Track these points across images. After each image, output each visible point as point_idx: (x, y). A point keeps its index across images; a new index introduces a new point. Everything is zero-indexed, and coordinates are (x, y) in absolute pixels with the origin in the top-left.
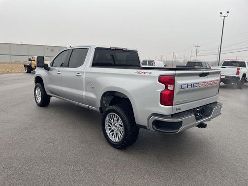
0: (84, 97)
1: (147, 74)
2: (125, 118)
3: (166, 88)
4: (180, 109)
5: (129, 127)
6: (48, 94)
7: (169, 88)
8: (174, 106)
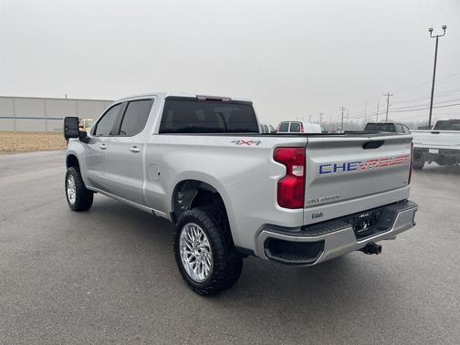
0: (144, 192)
1: (253, 145)
2: (215, 234)
3: (289, 172)
4: (321, 215)
5: (221, 252)
6: (87, 187)
7: (294, 173)
8: (306, 210)
